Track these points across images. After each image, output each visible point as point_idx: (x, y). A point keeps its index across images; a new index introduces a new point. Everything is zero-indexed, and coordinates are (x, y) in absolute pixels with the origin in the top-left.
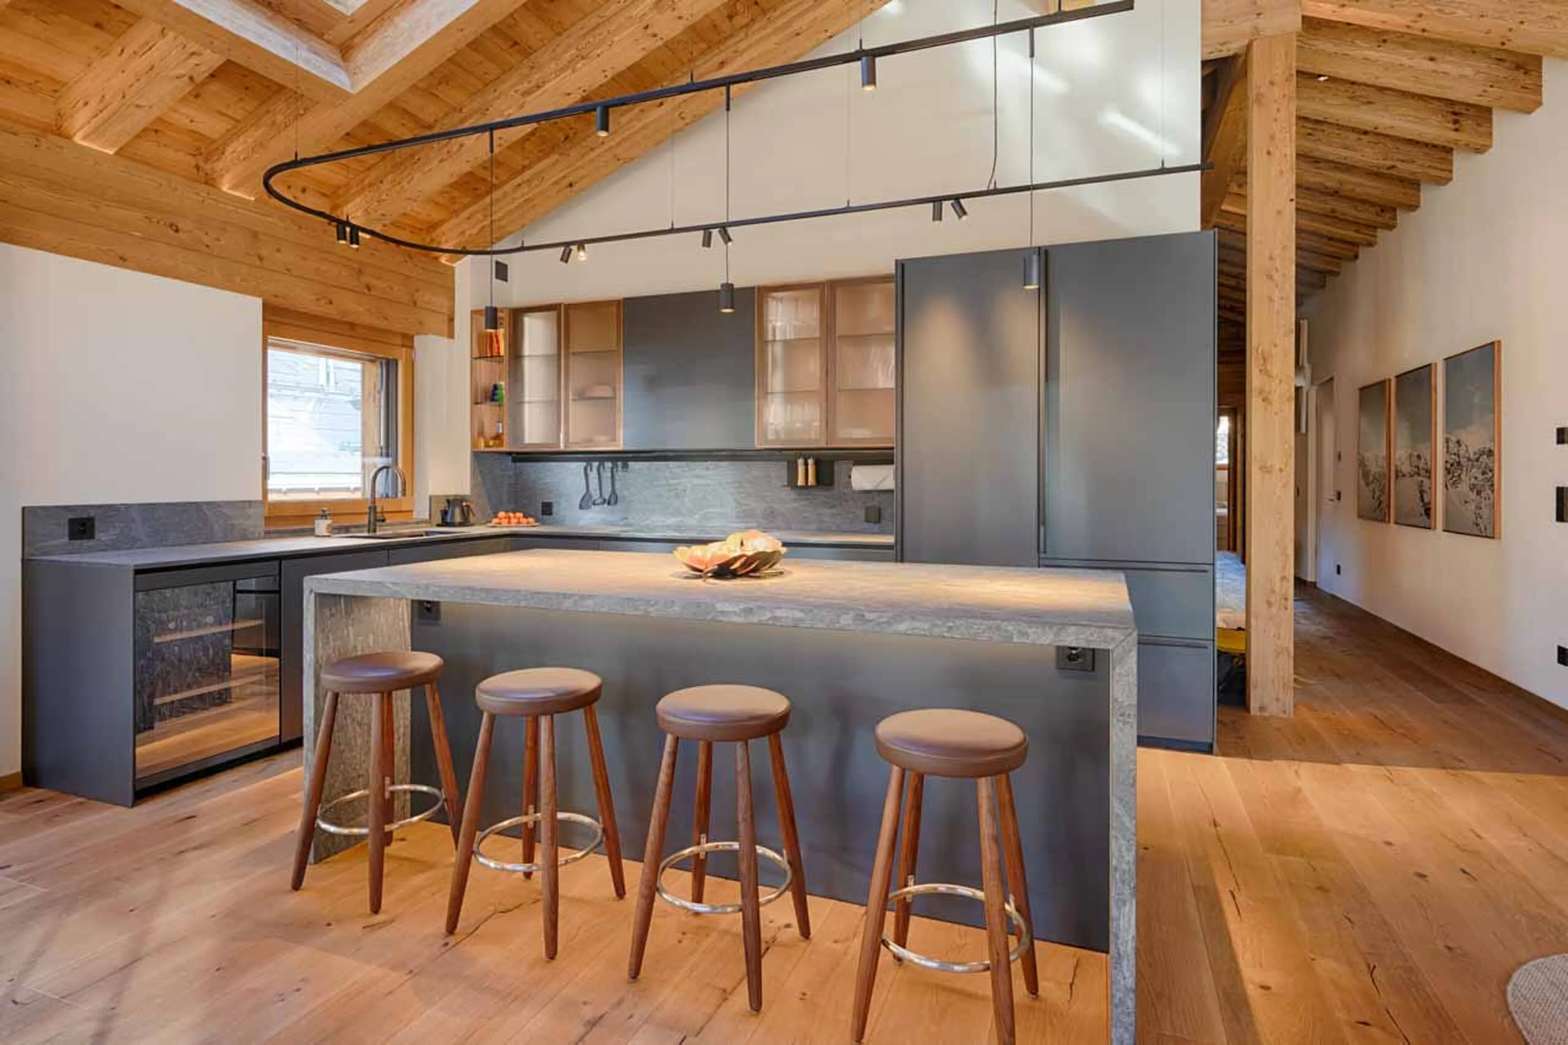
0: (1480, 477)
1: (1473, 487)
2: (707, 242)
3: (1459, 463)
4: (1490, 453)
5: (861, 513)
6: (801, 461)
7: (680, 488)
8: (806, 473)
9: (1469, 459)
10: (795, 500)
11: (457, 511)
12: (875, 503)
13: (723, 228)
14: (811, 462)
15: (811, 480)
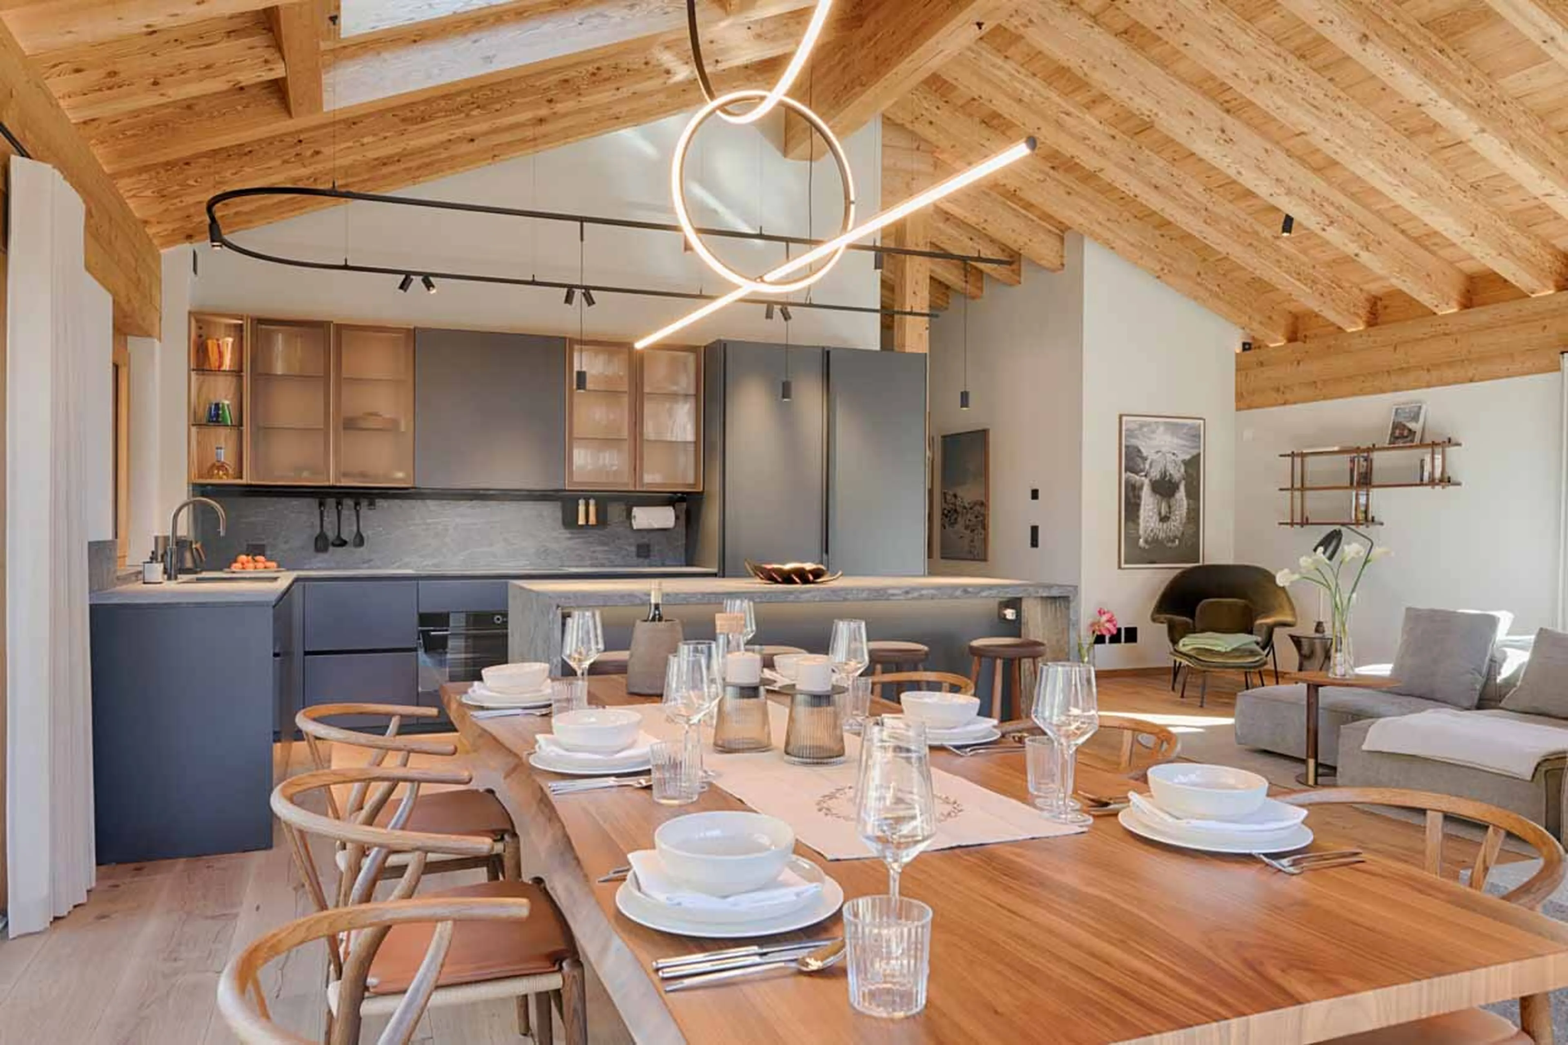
0: (974, 519)
1: (967, 527)
2: (569, 299)
3: (956, 511)
4: (982, 504)
5: (633, 549)
6: (582, 502)
7: (440, 527)
8: (585, 513)
9: (965, 508)
10: (570, 539)
11: (188, 555)
12: (645, 540)
13: (587, 291)
14: (592, 502)
15: (592, 520)
